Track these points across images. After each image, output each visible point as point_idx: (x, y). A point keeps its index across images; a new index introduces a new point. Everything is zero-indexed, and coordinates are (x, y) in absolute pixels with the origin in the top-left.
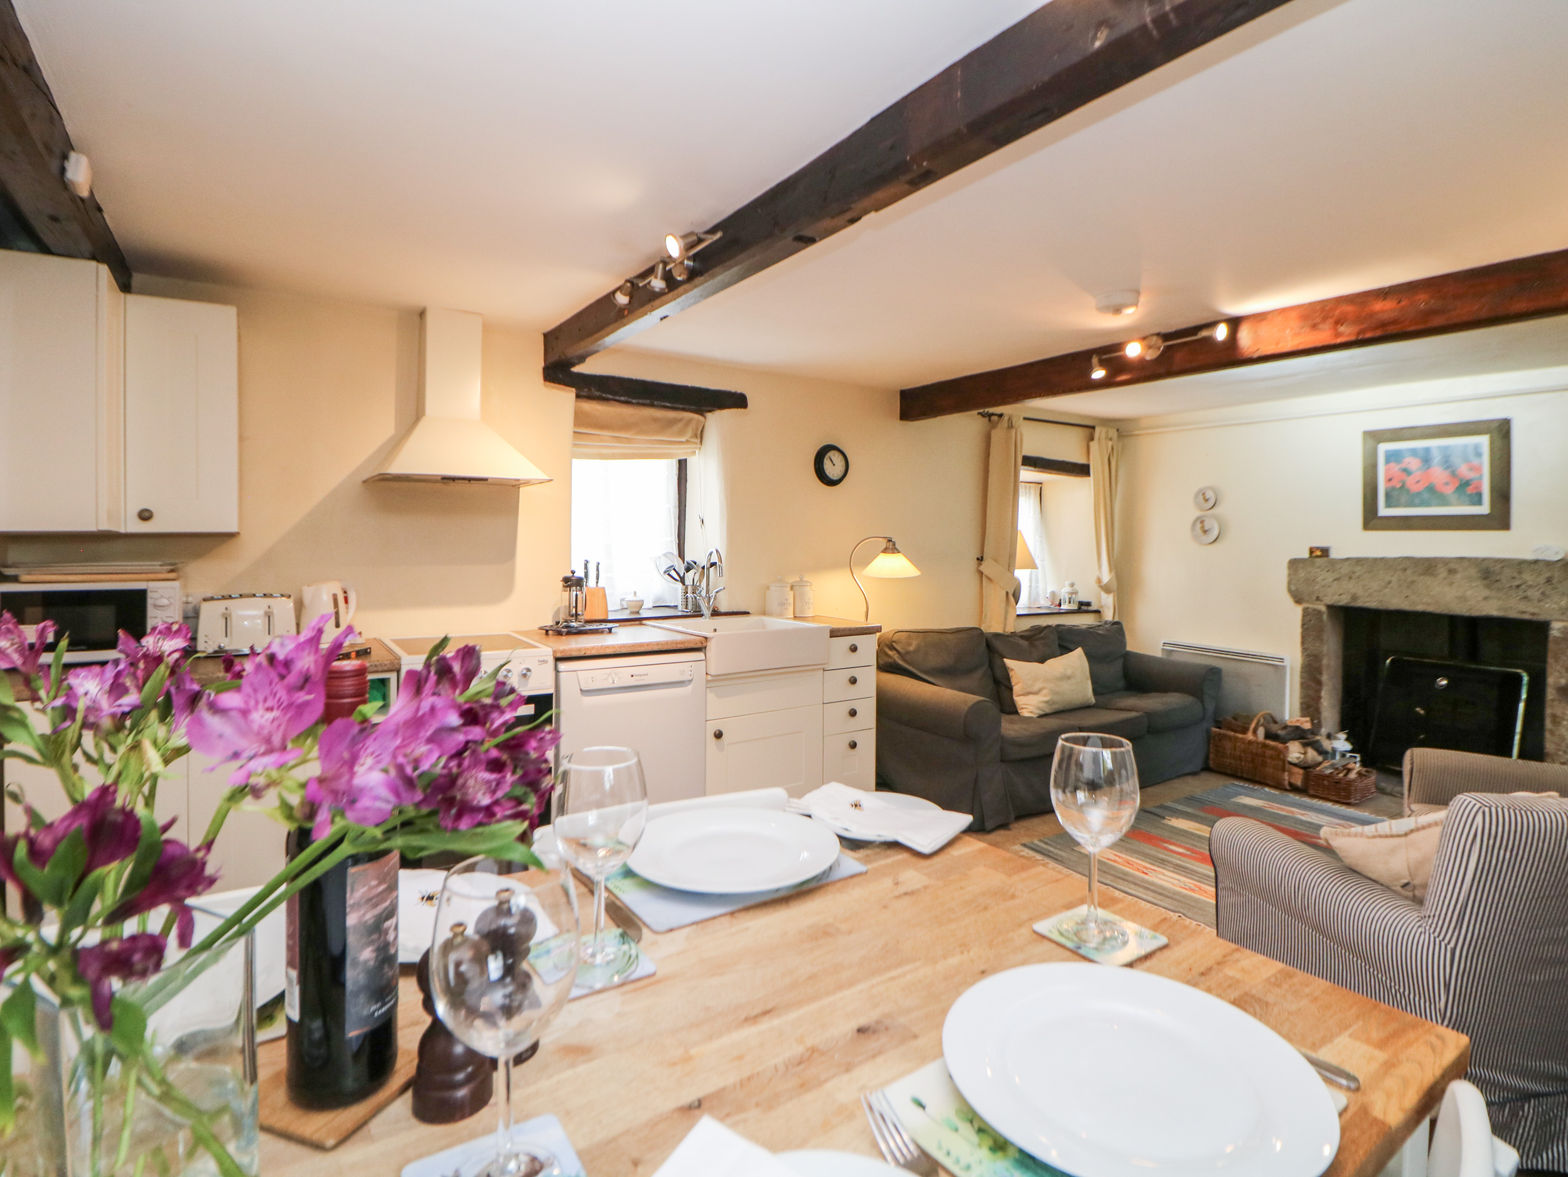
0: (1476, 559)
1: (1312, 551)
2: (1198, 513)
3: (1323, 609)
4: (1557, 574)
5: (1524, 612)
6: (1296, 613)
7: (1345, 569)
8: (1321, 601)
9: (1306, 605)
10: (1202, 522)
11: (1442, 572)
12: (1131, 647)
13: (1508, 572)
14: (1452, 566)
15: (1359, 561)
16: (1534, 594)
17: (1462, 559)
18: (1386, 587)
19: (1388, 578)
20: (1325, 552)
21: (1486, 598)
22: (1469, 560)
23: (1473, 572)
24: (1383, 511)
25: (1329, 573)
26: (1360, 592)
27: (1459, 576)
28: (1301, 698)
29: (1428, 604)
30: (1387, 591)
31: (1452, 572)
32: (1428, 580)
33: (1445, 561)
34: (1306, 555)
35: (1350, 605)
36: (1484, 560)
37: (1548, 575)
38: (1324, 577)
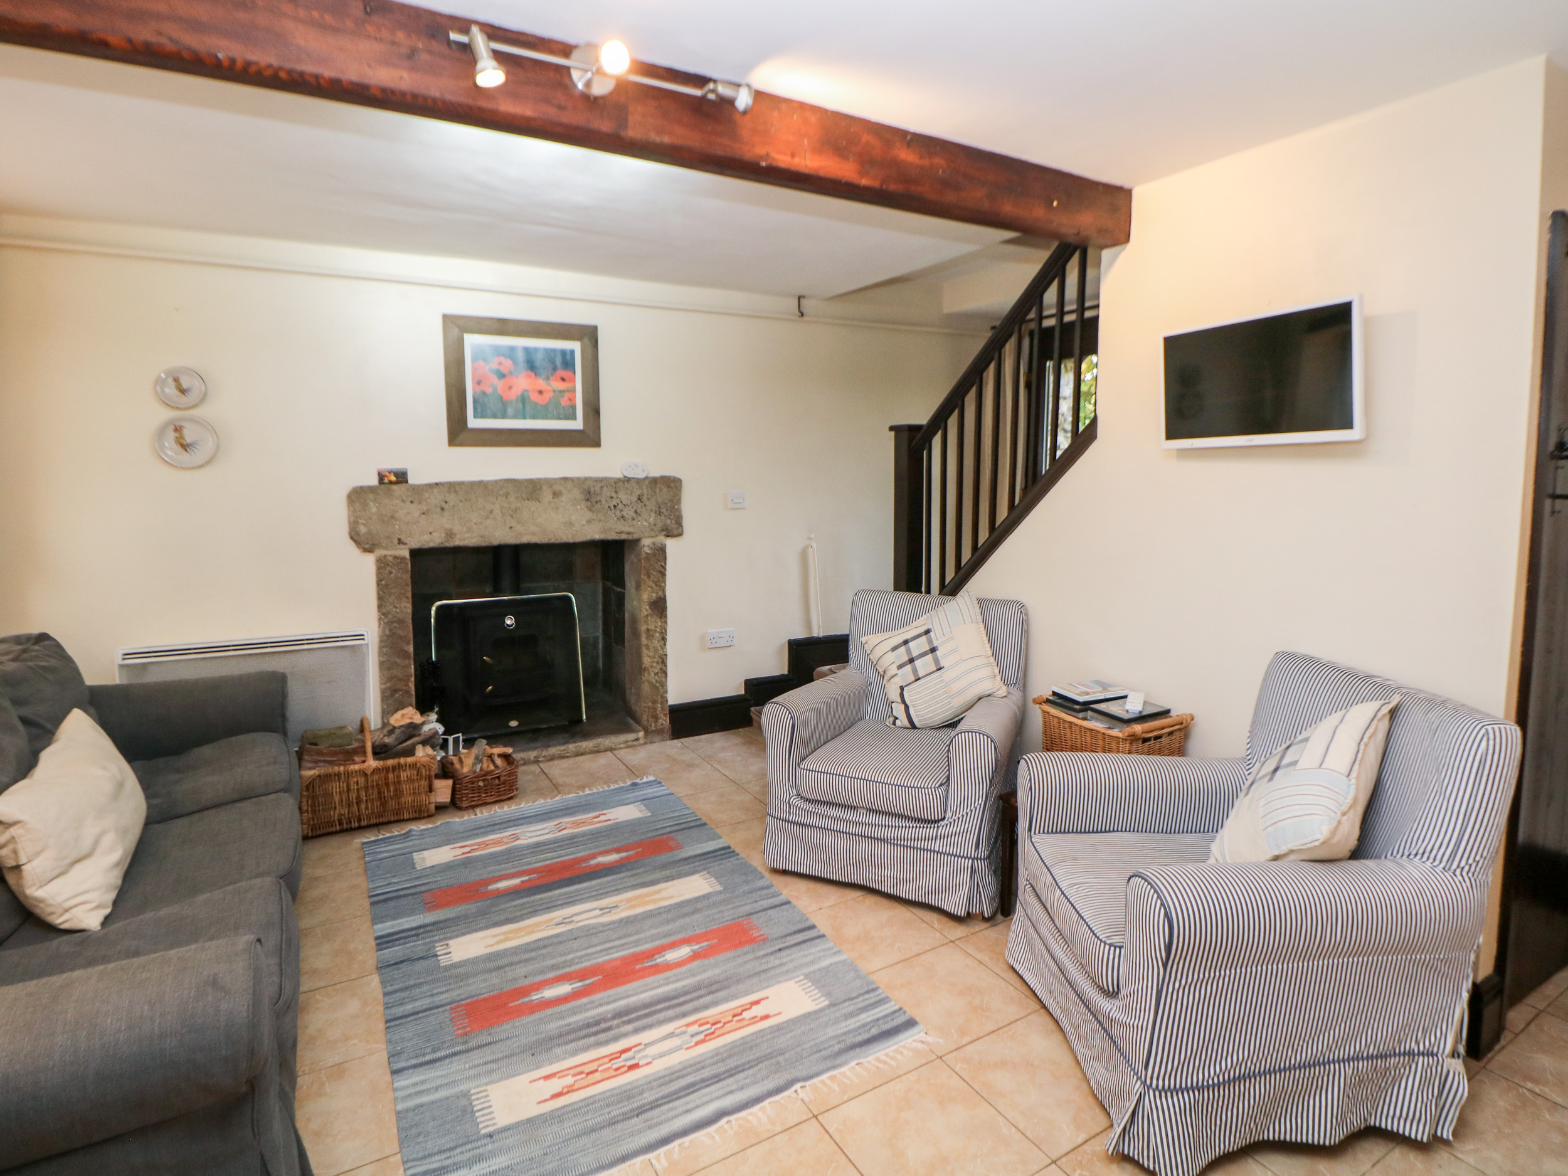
0: (578, 479)
1: (381, 477)
2: (167, 414)
3: (406, 554)
4: (645, 491)
5: (621, 533)
6: (366, 565)
7: (435, 498)
8: (405, 544)
9: (382, 552)
10: (178, 429)
11: (547, 496)
12: (90, 680)
13: (607, 492)
14: (557, 488)
15: (452, 487)
16: (628, 513)
17: (565, 479)
18: (488, 518)
19: (489, 507)
20: (401, 477)
21: (589, 522)
22: (572, 480)
23: (577, 494)
24: (473, 423)
25: (415, 505)
26: (457, 528)
27: (564, 498)
28: (381, 684)
29: (533, 534)
30: (489, 522)
31: (556, 494)
32: (533, 505)
33: (550, 482)
34: (374, 481)
35: (443, 545)
36: (586, 479)
37: (639, 492)
38: (408, 512)
